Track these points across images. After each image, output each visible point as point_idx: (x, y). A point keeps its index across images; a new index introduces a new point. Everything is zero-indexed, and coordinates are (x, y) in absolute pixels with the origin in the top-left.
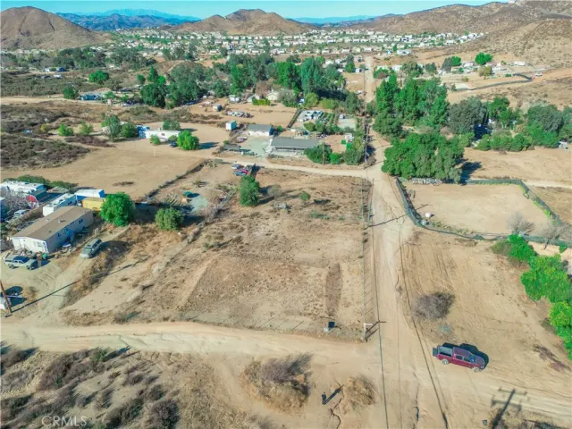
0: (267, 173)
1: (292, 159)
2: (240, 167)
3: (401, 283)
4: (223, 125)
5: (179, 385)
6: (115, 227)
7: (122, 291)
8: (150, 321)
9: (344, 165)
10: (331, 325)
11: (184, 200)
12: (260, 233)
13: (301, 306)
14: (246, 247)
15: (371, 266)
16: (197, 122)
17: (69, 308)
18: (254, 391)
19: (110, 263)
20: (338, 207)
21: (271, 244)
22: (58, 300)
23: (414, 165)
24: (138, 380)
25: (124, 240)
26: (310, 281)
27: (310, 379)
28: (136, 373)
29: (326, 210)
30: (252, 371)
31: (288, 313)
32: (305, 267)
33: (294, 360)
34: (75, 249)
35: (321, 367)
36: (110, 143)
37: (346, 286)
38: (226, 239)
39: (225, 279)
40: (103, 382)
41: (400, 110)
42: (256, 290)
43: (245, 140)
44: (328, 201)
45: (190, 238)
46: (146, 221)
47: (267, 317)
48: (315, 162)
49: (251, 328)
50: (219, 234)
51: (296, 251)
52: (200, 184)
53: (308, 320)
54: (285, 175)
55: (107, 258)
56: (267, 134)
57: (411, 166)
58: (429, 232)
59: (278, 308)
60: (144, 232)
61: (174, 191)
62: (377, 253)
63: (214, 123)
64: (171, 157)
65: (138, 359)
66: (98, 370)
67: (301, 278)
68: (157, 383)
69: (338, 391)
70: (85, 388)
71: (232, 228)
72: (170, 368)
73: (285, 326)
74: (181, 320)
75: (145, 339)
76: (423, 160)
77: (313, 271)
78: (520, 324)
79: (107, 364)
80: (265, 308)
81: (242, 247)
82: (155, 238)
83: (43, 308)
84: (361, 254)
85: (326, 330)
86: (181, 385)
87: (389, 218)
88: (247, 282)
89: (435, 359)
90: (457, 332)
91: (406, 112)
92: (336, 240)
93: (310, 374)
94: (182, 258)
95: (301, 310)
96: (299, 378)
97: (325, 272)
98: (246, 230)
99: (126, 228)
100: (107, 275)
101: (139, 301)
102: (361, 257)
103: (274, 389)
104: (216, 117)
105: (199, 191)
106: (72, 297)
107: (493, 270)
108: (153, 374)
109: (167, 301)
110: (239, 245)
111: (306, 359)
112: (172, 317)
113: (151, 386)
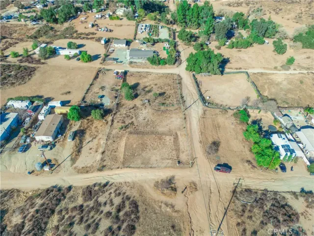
0: (132, 75)
1: (141, 63)
2: (117, 73)
3: (201, 139)
4: (99, 40)
5: (134, 194)
6: (75, 122)
7: (92, 155)
8: (112, 169)
9: (167, 65)
10: (179, 162)
11: (99, 100)
12: (141, 118)
13: (166, 156)
14: (137, 127)
15: (189, 132)
16: (84, 38)
17: (74, 165)
18: (159, 192)
19: (81, 142)
20: (170, 96)
21: (147, 125)
22: (68, 163)
23: (200, 67)
24: (119, 194)
25: (82, 128)
26: (168, 143)
27: (176, 185)
28: (118, 192)
29: (165, 100)
30: (157, 185)
31: (163, 159)
32: (164, 136)
33: (169, 178)
34: (63, 137)
35: (179, 180)
36: (43, 61)
37: (181, 143)
38: (127, 123)
39: (134, 146)
40: (107, 197)
41: (190, 21)
42: (148, 150)
43: (114, 50)
44: (165, 93)
45: (110, 123)
46: (87, 116)
47: (155, 162)
48: (153, 65)
49: (151, 167)
50: (123, 120)
51: (158, 127)
52: (103, 88)
53: (170, 161)
54: (140, 75)
55: (79, 140)
56: (124, 45)
57: (199, 68)
58: (209, 109)
59: (158, 158)
60: (88, 123)
61: (92, 95)
62: (190, 124)
63: (93, 38)
64: (80, 68)
65: (116, 186)
66: (103, 192)
67: (164, 142)
68: (126, 194)
69: (186, 188)
70: (102, 199)
71: (127, 117)
72: (129, 188)
73: (163, 165)
74: (124, 167)
75: (113, 177)
76: (205, 65)
77: (168, 138)
78: (242, 152)
79: (105, 189)
80: (153, 158)
81: (135, 127)
82: (94, 124)
83: (64, 167)
84: (184, 126)
85: (178, 165)
86: (135, 194)
87: (192, 102)
88: (144, 147)
89: (215, 172)
90: (222, 158)
91: (193, 21)
92: (173, 119)
93: (176, 183)
94: (112, 136)
95: (167, 157)
96: (173, 185)
97: (172, 138)
98: (134, 118)
99: (80, 122)
100: (82, 147)
101: (102, 160)
102: (184, 128)
103: (166, 191)
104: (93, 34)
105: (104, 93)
106: (74, 160)
107: (234, 127)
108: (124, 191)
109: (115, 159)
110: (134, 127)
111: (173, 177)
112: (120, 167)
113: (125, 196)
